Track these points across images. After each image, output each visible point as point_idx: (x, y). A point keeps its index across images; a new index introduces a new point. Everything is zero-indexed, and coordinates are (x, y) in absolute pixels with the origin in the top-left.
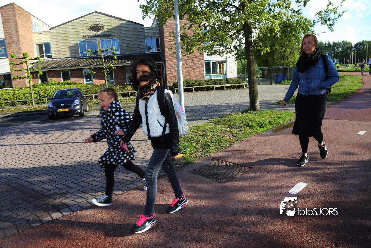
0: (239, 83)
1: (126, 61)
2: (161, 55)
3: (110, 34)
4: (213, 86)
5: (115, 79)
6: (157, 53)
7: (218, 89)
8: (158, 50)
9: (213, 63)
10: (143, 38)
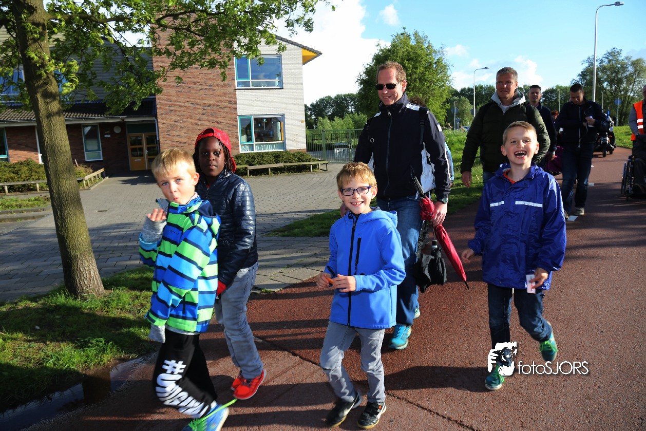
0: (300, 162)
4: (246, 168)
6: (150, 100)
7: (255, 173)
9: (254, 119)
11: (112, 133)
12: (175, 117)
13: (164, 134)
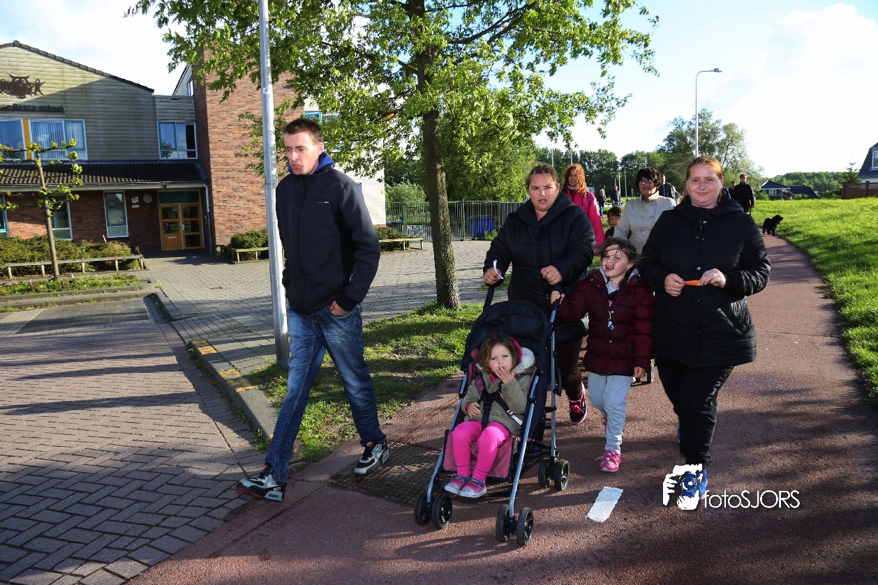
0: (390, 238)
1: (105, 181)
2: (198, 166)
3: (60, 105)
5: (72, 225)
6: (189, 162)
8: (190, 154)
10: (152, 122)
11: (141, 202)
12: (233, 184)
13: (219, 204)
